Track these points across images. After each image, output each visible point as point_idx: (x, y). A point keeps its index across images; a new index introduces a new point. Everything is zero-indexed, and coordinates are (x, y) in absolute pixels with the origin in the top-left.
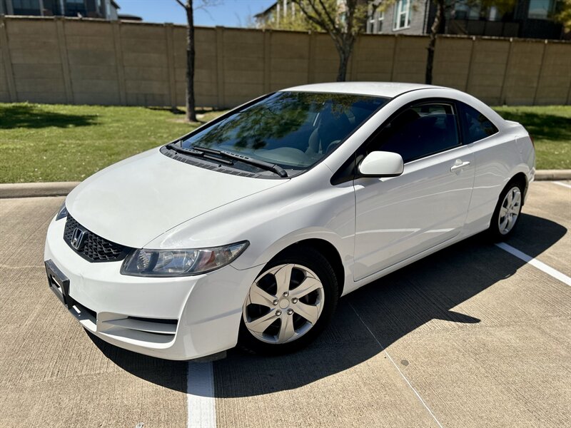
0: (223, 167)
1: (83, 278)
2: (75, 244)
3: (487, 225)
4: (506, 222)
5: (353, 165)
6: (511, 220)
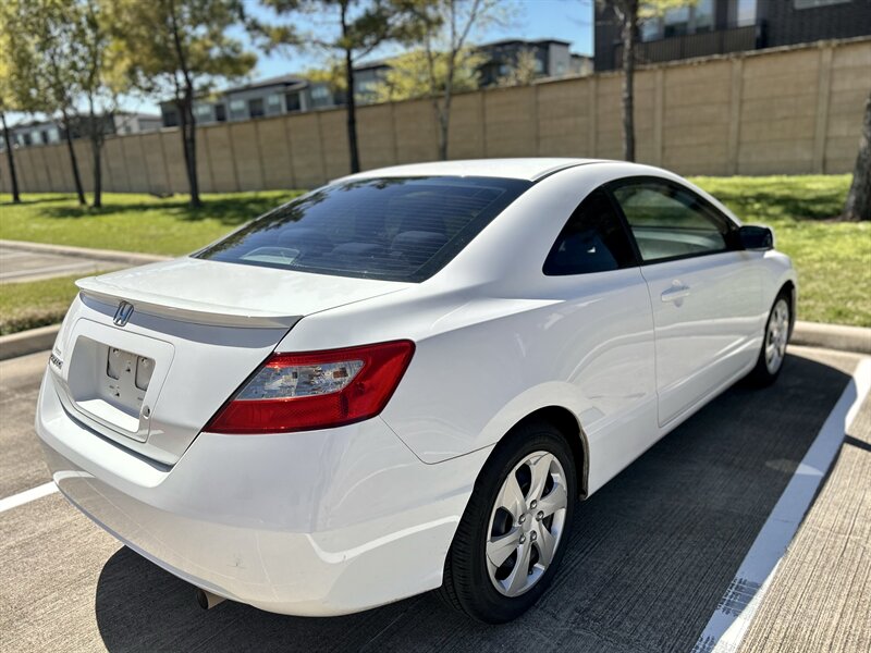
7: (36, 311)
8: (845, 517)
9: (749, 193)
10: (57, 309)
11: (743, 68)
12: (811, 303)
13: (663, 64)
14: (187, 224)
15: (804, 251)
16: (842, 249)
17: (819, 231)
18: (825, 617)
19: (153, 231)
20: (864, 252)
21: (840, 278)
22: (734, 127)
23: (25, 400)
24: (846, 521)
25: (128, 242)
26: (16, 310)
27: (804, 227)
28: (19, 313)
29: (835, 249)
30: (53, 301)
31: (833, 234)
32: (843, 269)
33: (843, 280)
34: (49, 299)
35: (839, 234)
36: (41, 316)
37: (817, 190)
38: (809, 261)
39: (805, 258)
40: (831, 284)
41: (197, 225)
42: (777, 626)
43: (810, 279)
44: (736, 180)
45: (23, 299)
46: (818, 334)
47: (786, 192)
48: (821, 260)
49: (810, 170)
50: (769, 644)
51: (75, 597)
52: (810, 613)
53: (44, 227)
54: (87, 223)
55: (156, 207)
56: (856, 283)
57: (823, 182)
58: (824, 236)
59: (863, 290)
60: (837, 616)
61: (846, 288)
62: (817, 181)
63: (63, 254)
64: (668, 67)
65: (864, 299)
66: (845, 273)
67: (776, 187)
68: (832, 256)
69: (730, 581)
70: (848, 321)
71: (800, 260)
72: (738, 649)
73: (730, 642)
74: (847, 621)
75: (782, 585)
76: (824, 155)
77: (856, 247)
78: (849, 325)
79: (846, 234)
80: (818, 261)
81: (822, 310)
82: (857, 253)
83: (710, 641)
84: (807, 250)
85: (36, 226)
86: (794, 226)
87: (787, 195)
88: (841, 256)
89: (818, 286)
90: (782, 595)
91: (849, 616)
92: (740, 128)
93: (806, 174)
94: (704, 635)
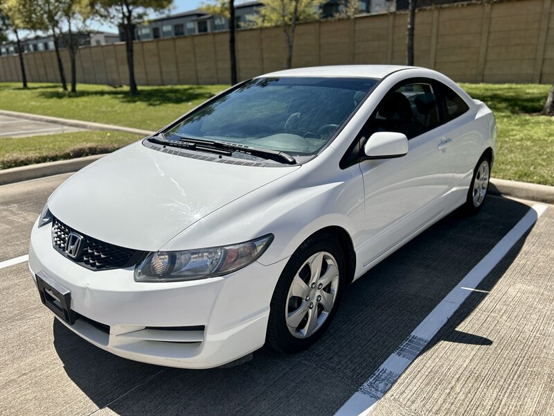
0: (224, 157)
1: (89, 289)
2: (71, 252)
3: (464, 200)
4: (478, 195)
5: (357, 147)
6: (482, 193)
7: (19, 156)
8: (491, 302)
9: (489, 93)
10: (32, 155)
11: (491, 10)
12: (509, 167)
13: (439, 6)
14: (125, 104)
15: (511, 133)
16: (535, 133)
17: (525, 120)
18: (460, 361)
19: (104, 109)
20: (551, 135)
21: (530, 152)
22: (483, 50)
23: (5, 210)
24: (492, 304)
25: (87, 115)
26: (8, 155)
27: (516, 118)
28: (8, 157)
29: (531, 133)
30: (31, 150)
31: (533, 123)
32: (533, 146)
33: (532, 153)
34: (28, 149)
35: (538, 123)
36: (22, 159)
37: (533, 93)
38: (513, 140)
39: (511, 137)
40: (524, 155)
41: (132, 105)
42: (428, 365)
43: (511, 151)
44: (481, 85)
45: (12, 148)
46: (508, 187)
47: (512, 94)
48: (522, 139)
49: (532, 82)
50: (419, 375)
51: (9, 327)
52: (451, 358)
53: (38, 104)
54: (65, 102)
55: (109, 93)
56: (540, 155)
57: (538, 88)
58: (528, 124)
59: (543, 160)
60: (468, 361)
61: (533, 158)
62: (534, 88)
63: (47, 121)
64: (442, 8)
65: (543, 166)
66: (535, 148)
67: (506, 91)
68: (529, 137)
69: (407, 336)
70: (529, 180)
71: (507, 139)
72: (400, 376)
73: (396, 371)
74: (473, 365)
75: (438, 341)
76: (542, 71)
77: (546, 131)
78: (530, 182)
79: (542, 123)
80: (519, 140)
81: (514, 172)
82: (545, 136)
83: (384, 371)
84: (514, 133)
85: (33, 103)
86: (510, 117)
87: (512, 96)
88: (534, 137)
89: (515, 157)
90: (436, 347)
91: (475, 362)
92: (487, 51)
93: (528, 83)
94: (381, 368)
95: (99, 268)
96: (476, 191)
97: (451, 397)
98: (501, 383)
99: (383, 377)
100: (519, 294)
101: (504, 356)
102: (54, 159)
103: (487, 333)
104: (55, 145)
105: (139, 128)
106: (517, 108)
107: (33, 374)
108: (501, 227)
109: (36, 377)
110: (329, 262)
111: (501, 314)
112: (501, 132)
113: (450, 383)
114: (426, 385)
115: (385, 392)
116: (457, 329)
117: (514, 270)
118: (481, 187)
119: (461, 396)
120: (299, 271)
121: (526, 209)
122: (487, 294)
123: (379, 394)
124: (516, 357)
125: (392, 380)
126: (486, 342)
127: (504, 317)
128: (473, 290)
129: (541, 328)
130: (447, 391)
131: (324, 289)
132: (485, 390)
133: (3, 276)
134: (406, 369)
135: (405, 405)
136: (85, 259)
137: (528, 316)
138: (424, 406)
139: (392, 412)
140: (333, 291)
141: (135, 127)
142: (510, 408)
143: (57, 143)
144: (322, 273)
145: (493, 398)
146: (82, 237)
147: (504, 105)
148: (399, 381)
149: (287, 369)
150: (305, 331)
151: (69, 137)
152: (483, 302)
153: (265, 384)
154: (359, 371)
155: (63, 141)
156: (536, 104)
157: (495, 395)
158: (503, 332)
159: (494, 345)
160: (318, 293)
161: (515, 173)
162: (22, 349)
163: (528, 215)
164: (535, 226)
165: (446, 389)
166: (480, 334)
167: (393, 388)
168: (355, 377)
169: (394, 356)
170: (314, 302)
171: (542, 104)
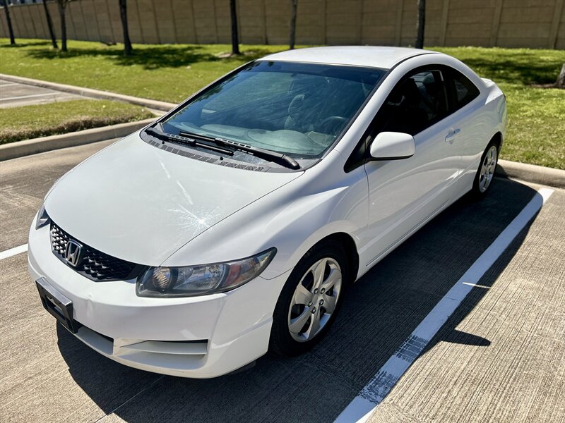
0: (226, 159)
1: (91, 301)
2: (71, 260)
3: (470, 187)
4: (484, 180)
5: (363, 148)
6: (489, 178)
7: (11, 131)
8: (491, 299)
9: (502, 60)
12: (517, 147)
14: (120, 67)
15: (522, 109)
16: (547, 109)
17: (538, 93)
18: (458, 362)
19: (98, 73)
20: (562, 112)
21: (541, 129)
22: (498, 11)
24: (492, 301)
25: (80, 79)
27: (527, 91)
29: (542, 109)
30: (23, 124)
31: (545, 97)
32: (544, 123)
33: (542, 132)
34: (19, 122)
35: (550, 97)
36: (15, 134)
37: (547, 61)
38: (524, 116)
39: (521, 113)
40: (533, 134)
41: (127, 68)
42: (427, 367)
43: (521, 130)
44: (495, 50)
46: (516, 170)
47: (525, 61)
48: (532, 116)
49: (547, 47)
50: (418, 378)
51: (12, 326)
52: (449, 359)
53: (28, 65)
54: (56, 62)
55: (103, 53)
56: (550, 134)
57: (552, 55)
58: (540, 98)
60: (465, 363)
61: (542, 138)
62: (548, 54)
63: (38, 85)
65: (552, 146)
66: (545, 126)
67: (519, 57)
68: (540, 113)
69: (408, 336)
70: (537, 162)
71: (517, 116)
72: (399, 380)
73: (396, 375)
74: (471, 367)
75: (438, 341)
76: (557, 35)
77: (558, 107)
78: (538, 165)
79: (555, 97)
80: (529, 117)
81: (522, 153)
82: (557, 113)
83: (384, 374)
84: (525, 108)
85: (22, 64)
86: (522, 89)
87: (524, 64)
88: (545, 114)
89: (524, 136)
90: (435, 348)
91: (473, 364)
92: (501, 12)
93: (543, 49)
94: (381, 371)
95: (101, 279)
96: (483, 177)
97: (448, 402)
98: (497, 387)
99: (383, 380)
100: (519, 290)
101: (501, 358)
102: (48, 133)
103: (486, 333)
104: (48, 118)
105: (135, 96)
106: (529, 79)
107: (39, 377)
108: (506, 214)
109: (42, 381)
110: (332, 266)
111: (500, 312)
112: (512, 107)
113: (447, 387)
114: (424, 389)
115: (384, 397)
116: (457, 329)
117: (516, 263)
118: (488, 173)
119: (458, 401)
120: (302, 280)
121: (533, 193)
122: (488, 290)
123: (378, 398)
124: (512, 358)
125: (391, 383)
126: (485, 343)
127: (504, 316)
128: (474, 285)
129: (539, 328)
130: (445, 395)
131: (327, 293)
132: (481, 394)
133: (2, 269)
134: (406, 371)
135: (403, 410)
136: (86, 268)
137: (527, 315)
138: (421, 410)
139: (390, 417)
140: (336, 293)
141: (131, 95)
142: (504, 413)
143: (50, 116)
144: (325, 278)
145: (488, 402)
146: (81, 246)
147: (516, 74)
148: (399, 384)
149: (290, 372)
150: (307, 334)
151: (62, 108)
152: (484, 299)
153: (268, 388)
154: (360, 374)
155: (56, 113)
156: (549, 74)
157: (490, 399)
158: (501, 332)
159: (492, 345)
160: (320, 298)
161: (524, 154)
162: (27, 351)
163: (534, 200)
164: (540, 213)
165: (443, 393)
166: (478, 334)
167: (393, 392)
168: (355, 380)
169: (394, 358)
170: (317, 306)
171: (555, 74)
